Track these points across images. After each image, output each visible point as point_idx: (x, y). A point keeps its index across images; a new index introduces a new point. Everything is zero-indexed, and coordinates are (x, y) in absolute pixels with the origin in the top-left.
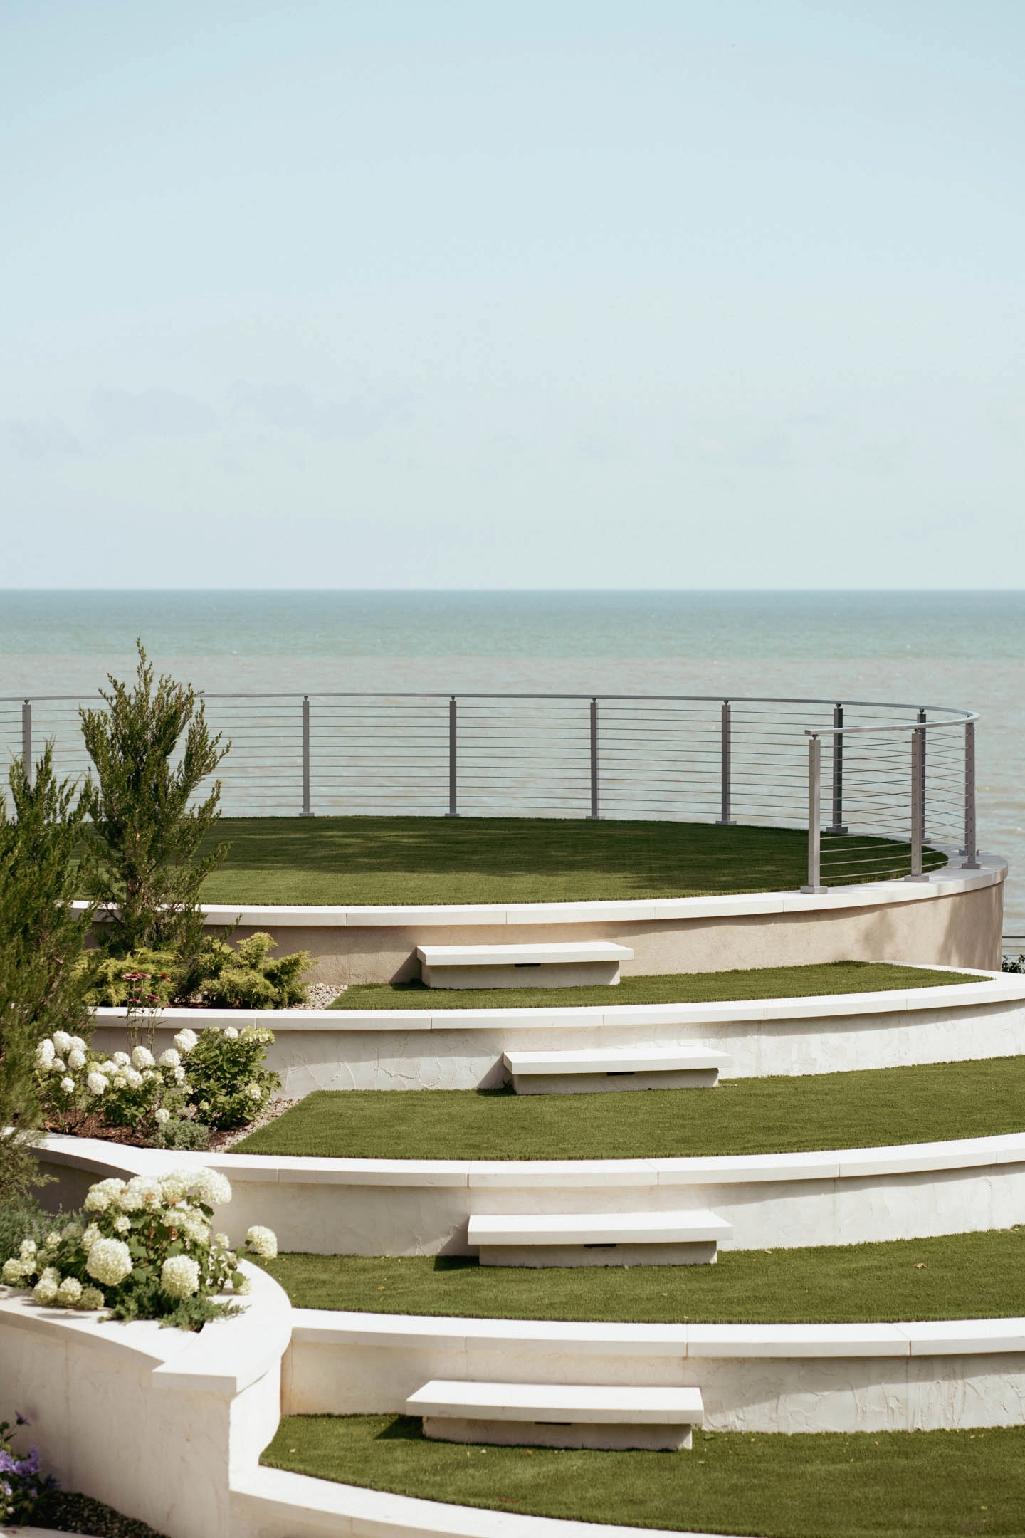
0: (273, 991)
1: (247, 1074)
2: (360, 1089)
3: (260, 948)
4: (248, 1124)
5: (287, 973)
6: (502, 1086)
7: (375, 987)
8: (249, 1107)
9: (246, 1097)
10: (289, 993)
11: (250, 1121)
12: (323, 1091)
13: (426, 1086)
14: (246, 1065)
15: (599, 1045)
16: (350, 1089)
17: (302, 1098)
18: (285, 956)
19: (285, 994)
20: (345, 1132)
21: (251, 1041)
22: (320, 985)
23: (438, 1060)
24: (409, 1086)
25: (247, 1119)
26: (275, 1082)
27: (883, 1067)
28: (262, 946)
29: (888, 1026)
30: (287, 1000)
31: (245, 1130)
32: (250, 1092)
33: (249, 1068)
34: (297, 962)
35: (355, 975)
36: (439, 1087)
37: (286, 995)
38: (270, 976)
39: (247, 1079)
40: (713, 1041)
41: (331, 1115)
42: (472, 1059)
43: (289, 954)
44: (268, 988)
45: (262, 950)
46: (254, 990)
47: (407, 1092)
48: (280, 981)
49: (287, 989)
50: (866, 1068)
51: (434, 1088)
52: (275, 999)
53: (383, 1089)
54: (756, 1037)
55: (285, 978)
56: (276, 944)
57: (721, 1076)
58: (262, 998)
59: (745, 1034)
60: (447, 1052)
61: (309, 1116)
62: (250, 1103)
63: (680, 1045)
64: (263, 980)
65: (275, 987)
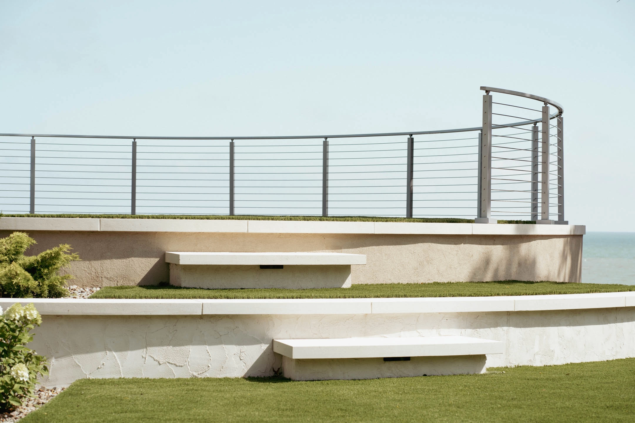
0: (33, 283)
1: (12, 355)
2: (127, 377)
3: (19, 244)
4: (14, 411)
5: (47, 267)
6: (272, 374)
7: (126, 288)
8: (15, 392)
9: (13, 379)
10: (49, 286)
11: (17, 407)
12: (89, 380)
13: (195, 374)
14: (11, 346)
15: (365, 334)
16: (117, 377)
17: (66, 386)
18: (45, 250)
19: (45, 286)
20: (137, 415)
21: (17, 318)
22: (75, 287)
23: (207, 347)
24: (178, 374)
25: (12, 406)
26: (41, 366)
27: (605, 360)
28: (21, 243)
29: (608, 322)
30: (47, 292)
31: (12, 416)
32: (17, 373)
33: (15, 349)
34: (57, 256)
35: (107, 278)
36: (208, 375)
37: (46, 288)
38: (31, 269)
39: (13, 361)
40: (469, 331)
41: (112, 399)
42: (241, 347)
43: (50, 249)
44: (28, 280)
45: (21, 247)
46: (15, 281)
47: (178, 380)
48: (40, 274)
49: (47, 282)
50: (592, 360)
51: (203, 376)
52: (35, 291)
53: (151, 377)
54: (505, 328)
55: (46, 271)
56: (35, 242)
57: (490, 363)
58: (22, 289)
59: (496, 325)
60: (218, 340)
61: (83, 400)
62: (16, 386)
63: (440, 335)
64: (23, 271)
65: (35, 279)
